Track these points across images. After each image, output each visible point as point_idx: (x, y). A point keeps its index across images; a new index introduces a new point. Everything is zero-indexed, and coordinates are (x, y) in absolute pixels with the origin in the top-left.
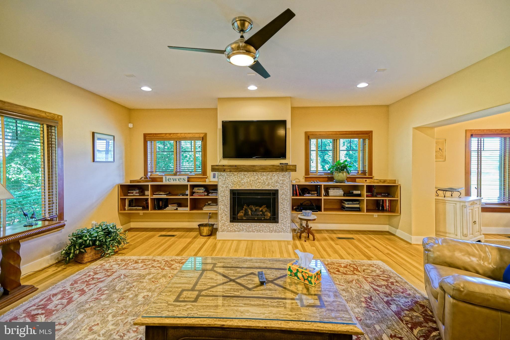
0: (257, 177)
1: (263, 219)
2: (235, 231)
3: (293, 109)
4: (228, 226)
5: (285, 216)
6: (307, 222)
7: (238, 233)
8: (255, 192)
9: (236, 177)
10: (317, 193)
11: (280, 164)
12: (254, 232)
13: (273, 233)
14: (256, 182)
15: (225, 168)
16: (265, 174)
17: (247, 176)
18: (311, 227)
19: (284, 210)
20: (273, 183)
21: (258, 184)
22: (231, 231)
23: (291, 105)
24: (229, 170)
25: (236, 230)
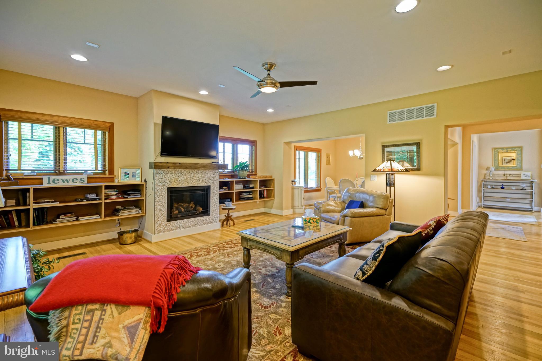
0: (193, 175)
1: (196, 214)
2: (172, 230)
3: (220, 116)
4: (165, 226)
5: (215, 208)
6: (229, 211)
7: (175, 231)
8: (191, 189)
9: (173, 174)
10: (228, 188)
11: (212, 163)
12: (190, 227)
13: (206, 225)
14: (192, 179)
15: (169, 165)
16: (199, 171)
17: (184, 174)
18: (231, 216)
19: (215, 203)
20: (206, 180)
21: (194, 181)
22: (167, 231)
23: (219, 114)
24: (173, 168)
25: (173, 228)
